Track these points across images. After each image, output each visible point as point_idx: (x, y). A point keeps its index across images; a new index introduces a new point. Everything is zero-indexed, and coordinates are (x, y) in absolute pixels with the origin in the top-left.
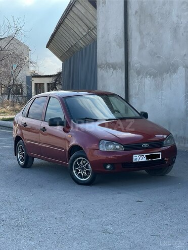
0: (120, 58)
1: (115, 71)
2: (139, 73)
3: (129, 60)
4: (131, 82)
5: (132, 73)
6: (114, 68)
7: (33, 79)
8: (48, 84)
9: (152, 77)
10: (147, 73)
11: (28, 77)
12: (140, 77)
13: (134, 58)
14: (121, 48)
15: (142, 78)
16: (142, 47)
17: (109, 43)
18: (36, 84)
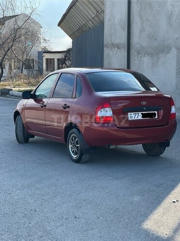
0: (124, 40)
1: (119, 50)
2: (139, 53)
3: (131, 42)
4: (132, 60)
5: (133, 52)
6: (118, 48)
7: (44, 54)
8: (58, 60)
9: (150, 56)
10: (145, 53)
11: (39, 52)
12: (140, 56)
13: (135, 40)
14: (124, 30)
15: (141, 57)
16: (142, 30)
17: (114, 26)
18: (47, 59)
